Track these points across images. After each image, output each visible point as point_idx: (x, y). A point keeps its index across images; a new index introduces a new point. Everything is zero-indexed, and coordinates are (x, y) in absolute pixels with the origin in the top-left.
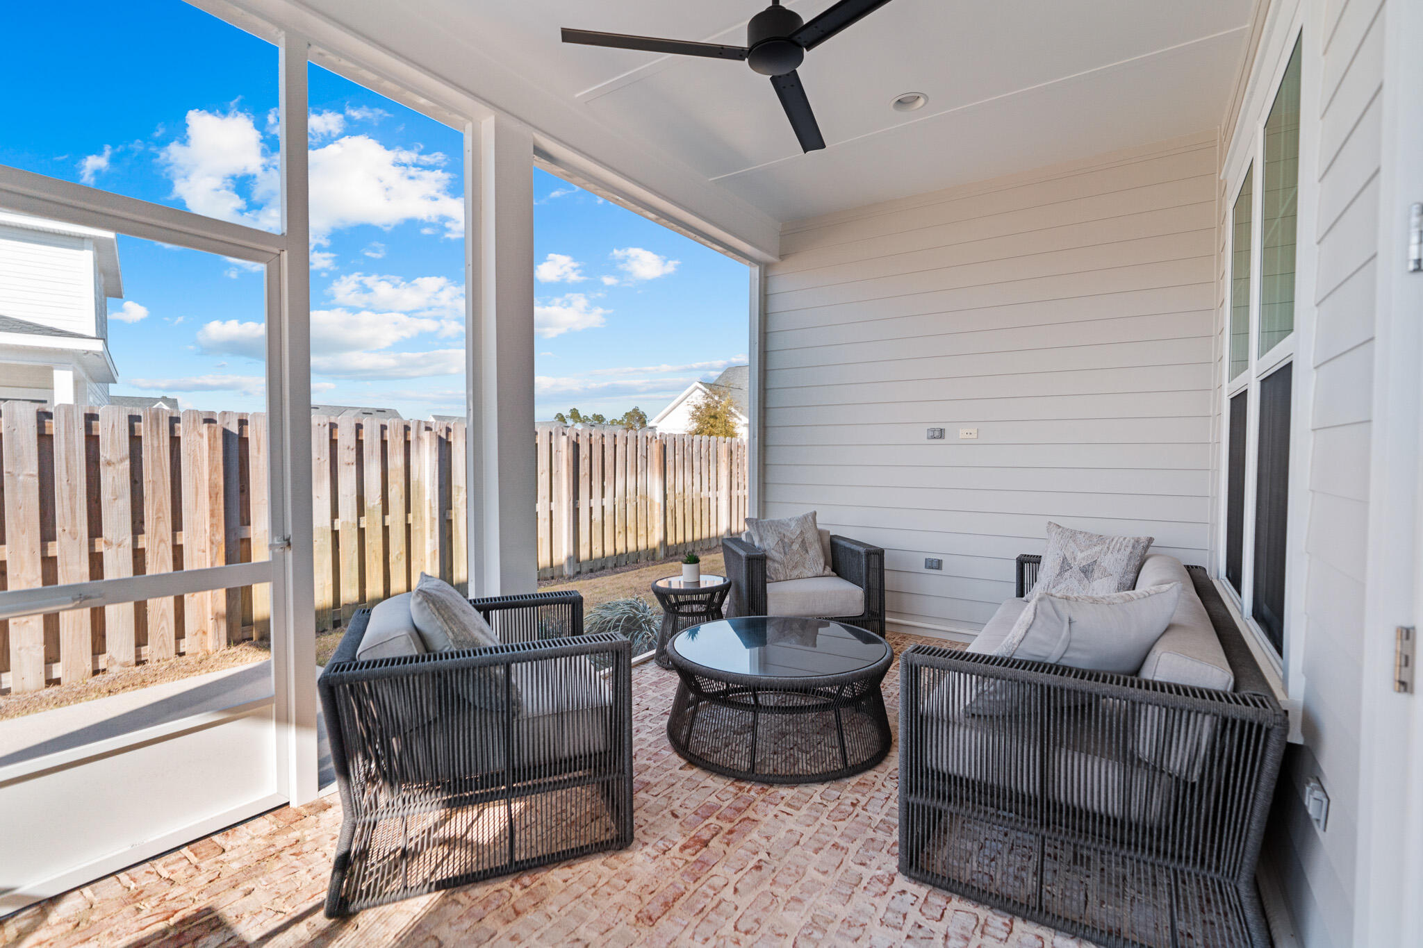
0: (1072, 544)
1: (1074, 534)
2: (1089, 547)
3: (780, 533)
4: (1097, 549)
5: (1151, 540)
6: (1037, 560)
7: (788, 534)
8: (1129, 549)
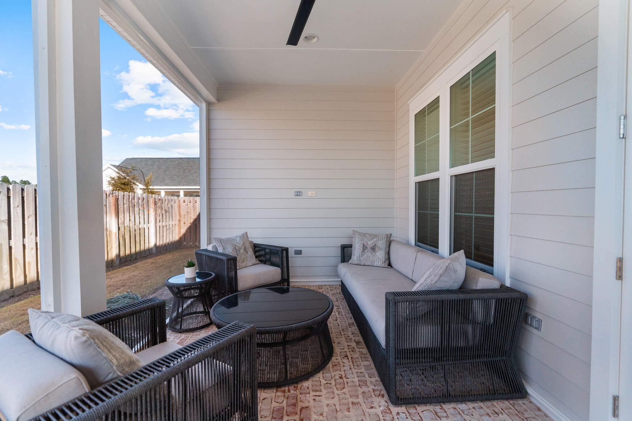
0: (365, 239)
1: (364, 235)
2: (372, 239)
3: (233, 244)
4: (375, 239)
5: (391, 235)
6: (351, 246)
7: (237, 244)
8: (385, 239)
